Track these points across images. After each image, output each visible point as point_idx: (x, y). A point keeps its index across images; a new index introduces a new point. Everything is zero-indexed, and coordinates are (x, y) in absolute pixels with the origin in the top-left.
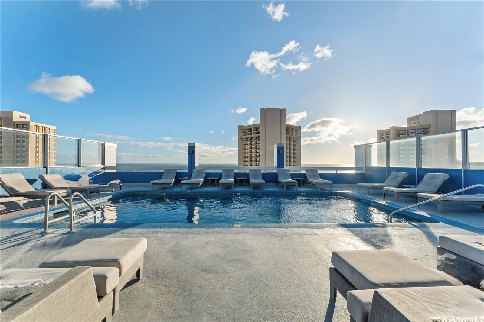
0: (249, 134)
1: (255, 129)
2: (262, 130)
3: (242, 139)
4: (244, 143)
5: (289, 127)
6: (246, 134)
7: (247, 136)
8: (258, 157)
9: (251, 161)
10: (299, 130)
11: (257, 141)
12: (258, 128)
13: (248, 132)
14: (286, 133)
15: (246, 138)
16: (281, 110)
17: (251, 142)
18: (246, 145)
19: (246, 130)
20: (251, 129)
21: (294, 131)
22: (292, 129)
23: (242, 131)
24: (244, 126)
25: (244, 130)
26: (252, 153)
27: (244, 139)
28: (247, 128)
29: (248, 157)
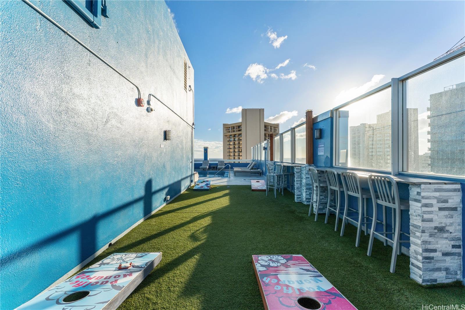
0: (233, 131)
1: (237, 127)
2: (243, 128)
3: (226, 136)
4: (228, 140)
5: (267, 125)
6: (230, 131)
7: (230, 134)
8: (240, 152)
9: (235, 156)
10: (277, 127)
11: (239, 138)
12: (240, 126)
13: (232, 129)
14: (265, 130)
15: (230, 135)
16: (260, 109)
17: (235, 138)
18: (230, 141)
19: (230, 128)
20: (234, 127)
21: (273, 128)
22: (271, 127)
23: (226, 129)
24: (228, 125)
25: (228, 127)
26: (235, 148)
27: (228, 136)
28: (230, 126)
29: (232, 152)
